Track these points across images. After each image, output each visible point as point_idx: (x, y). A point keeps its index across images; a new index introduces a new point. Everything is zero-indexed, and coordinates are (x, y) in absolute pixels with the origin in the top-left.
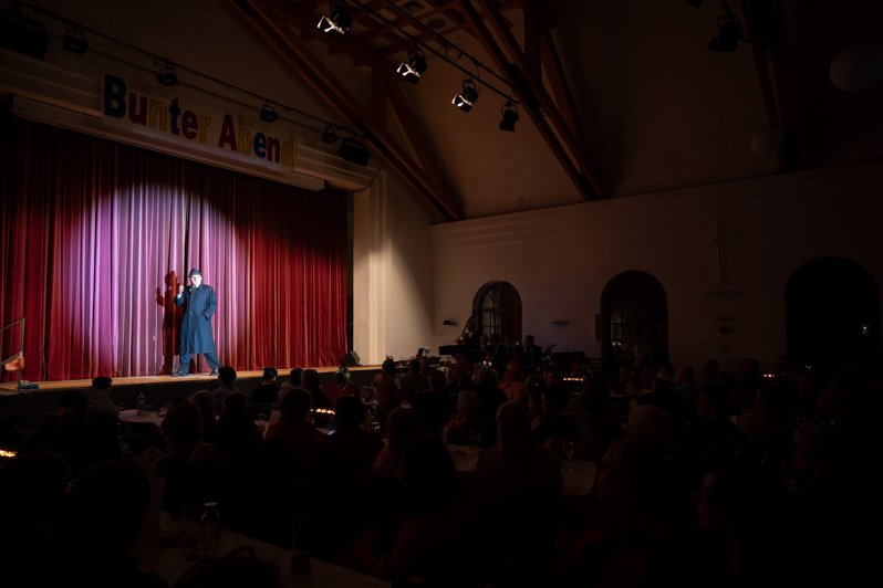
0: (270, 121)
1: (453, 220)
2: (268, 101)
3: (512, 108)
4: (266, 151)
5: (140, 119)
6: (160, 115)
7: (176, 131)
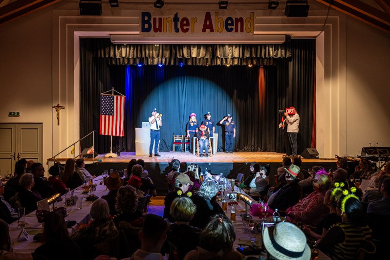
4: (234, 27)
5: (158, 30)
6: (168, 24)
7: (177, 31)
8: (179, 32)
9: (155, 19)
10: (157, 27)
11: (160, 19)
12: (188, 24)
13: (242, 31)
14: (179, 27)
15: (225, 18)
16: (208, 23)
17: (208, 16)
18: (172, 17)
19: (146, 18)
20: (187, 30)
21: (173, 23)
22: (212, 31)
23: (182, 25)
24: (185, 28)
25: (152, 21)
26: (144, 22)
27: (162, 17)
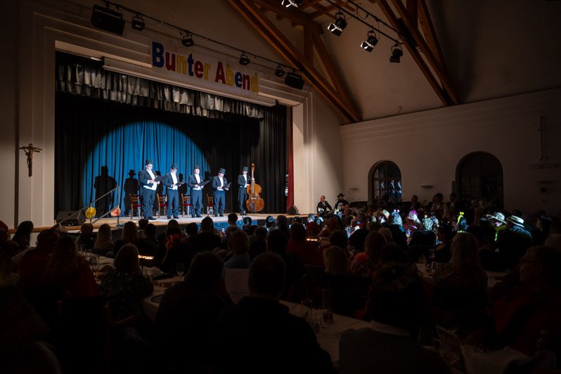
0: (245, 64)
1: (355, 122)
2: (244, 52)
3: (399, 48)
4: (242, 83)
5: (171, 68)
6: (182, 65)
7: (191, 74)
8: (193, 75)
9: (168, 54)
10: (170, 64)
11: (173, 56)
12: (201, 69)
14: (193, 70)
15: (235, 72)
16: (220, 74)
17: (220, 65)
18: (187, 57)
19: (158, 50)
20: (200, 76)
21: (188, 64)
22: (224, 82)
23: (197, 69)
24: (199, 72)
25: (164, 56)
26: (155, 55)
27: (176, 54)
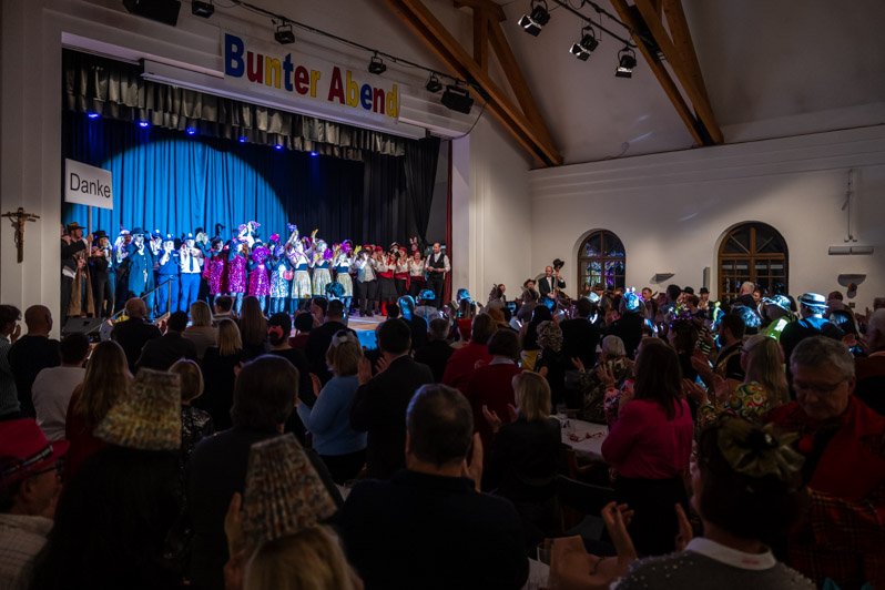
0: (378, 73)
1: (553, 165)
2: (376, 52)
3: (630, 53)
4: (372, 103)
5: (256, 77)
6: (273, 73)
7: (289, 88)
8: (292, 90)
10: (255, 72)
11: (260, 58)
12: (306, 80)
13: (382, 112)
14: (292, 81)
15: (360, 85)
16: (337, 87)
17: (336, 73)
18: (282, 59)
19: (234, 48)
20: (303, 91)
21: (283, 72)
22: (342, 101)
23: (298, 80)
24: (302, 85)
25: (245, 57)
26: (229, 56)
27: (265, 54)
